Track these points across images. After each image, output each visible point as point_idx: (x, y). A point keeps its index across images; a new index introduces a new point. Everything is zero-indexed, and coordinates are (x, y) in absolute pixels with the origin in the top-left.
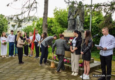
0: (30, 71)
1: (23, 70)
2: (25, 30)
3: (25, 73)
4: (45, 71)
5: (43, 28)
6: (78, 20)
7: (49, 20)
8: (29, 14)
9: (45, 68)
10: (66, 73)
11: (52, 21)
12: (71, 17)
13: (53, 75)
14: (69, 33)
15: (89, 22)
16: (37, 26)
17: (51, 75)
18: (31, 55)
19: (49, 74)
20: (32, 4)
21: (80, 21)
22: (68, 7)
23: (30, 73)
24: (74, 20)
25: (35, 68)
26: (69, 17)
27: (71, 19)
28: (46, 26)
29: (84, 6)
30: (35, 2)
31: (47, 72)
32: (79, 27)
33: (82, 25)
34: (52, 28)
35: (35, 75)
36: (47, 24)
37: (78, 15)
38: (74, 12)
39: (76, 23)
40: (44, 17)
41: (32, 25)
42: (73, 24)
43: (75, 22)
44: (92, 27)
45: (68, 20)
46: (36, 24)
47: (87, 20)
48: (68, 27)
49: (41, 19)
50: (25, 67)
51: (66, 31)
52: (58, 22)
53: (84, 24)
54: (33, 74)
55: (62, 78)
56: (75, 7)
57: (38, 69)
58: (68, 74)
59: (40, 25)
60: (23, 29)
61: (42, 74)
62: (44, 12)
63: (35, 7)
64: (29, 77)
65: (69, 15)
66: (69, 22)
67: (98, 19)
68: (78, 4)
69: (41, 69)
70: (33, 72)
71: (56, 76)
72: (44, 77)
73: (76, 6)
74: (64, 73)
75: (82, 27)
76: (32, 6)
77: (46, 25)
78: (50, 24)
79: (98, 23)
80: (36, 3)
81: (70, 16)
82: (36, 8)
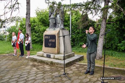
0: (16, 69)
1: (9, 69)
2: (8, 30)
3: (11, 72)
4: (30, 68)
5: (26, 28)
6: (59, 19)
7: (32, 20)
8: (11, 14)
9: (30, 65)
10: (50, 67)
11: (35, 20)
12: (52, 16)
13: (38, 70)
15: (69, 20)
16: (21, 26)
17: (36, 71)
19: (34, 70)
20: (14, 5)
21: (60, 20)
22: (49, 6)
23: (15, 71)
25: (20, 66)
26: (50, 17)
27: (52, 18)
28: (30, 25)
30: (17, 2)
31: (32, 68)
32: (59, 25)
33: (62, 23)
34: (35, 27)
35: (21, 73)
36: (30, 23)
37: (58, 14)
39: (57, 22)
40: (27, 17)
41: (15, 26)
42: (54, 23)
43: (56, 20)
44: (72, 25)
45: (49, 19)
46: (19, 24)
47: (67, 19)
49: (23, 19)
50: (10, 66)
54: (19, 71)
55: (46, 73)
57: (23, 67)
58: (51, 69)
59: (23, 25)
60: (6, 29)
61: (28, 71)
62: (27, 12)
63: (17, 7)
64: (14, 75)
65: (50, 14)
66: (50, 21)
67: (77, 18)
68: (57, 4)
69: (26, 67)
70: (19, 69)
71: (41, 71)
72: (30, 74)
74: (48, 68)
75: (62, 25)
76: (14, 6)
77: (29, 24)
78: (33, 24)
79: (77, 21)
80: (18, 3)
81: (51, 15)
82: (18, 8)
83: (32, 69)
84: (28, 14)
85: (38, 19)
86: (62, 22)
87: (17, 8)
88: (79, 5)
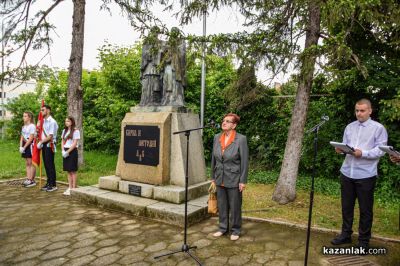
0: (30, 230)
1: (6, 231)
2: (12, 105)
3: (13, 239)
4: (76, 228)
5: (69, 100)
6: (170, 78)
7: (86, 77)
8: (24, 58)
9: (78, 217)
10: (138, 226)
11: (95, 80)
12: (150, 70)
13: (102, 236)
14: (143, 114)
15: (198, 83)
16: (51, 94)
17: (95, 238)
18: (29, 182)
19: (88, 235)
20: (35, 29)
21: (174, 82)
22: (141, 40)
23: (28, 238)
24: (159, 76)
25: (45, 220)
26: (143, 70)
27: (150, 75)
28: (79, 94)
29: (185, 39)
30: (43, 22)
31: (82, 227)
32: (171, 98)
33: (179, 93)
34: (95, 101)
35: (47, 243)
36: (80, 88)
37: (170, 63)
38: (159, 56)
39: (164, 87)
40: (71, 69)
41: (36, 93)
42: (155, 89)
43: (161, 82)
44: (207, 98)
45: (141, 79)
46: (46, 87)
47: (193, 80)
48: (143, 97)
49: (62, 74)
51: (135, 109)
52: (111, 83)
53: (185, 88)
54: (40, 238)
55: (128, 243)
56: (161, 42)
57: (53, 222)
58: (144, 231)
59: (59, 92)
60: (6, 103)
61: (68, 235)
62: (72, 54)
63: (44, 37)
64: (25, 249)
65: (145, 63)
66: (144, 82)
67: (221, 77)
68: (168, 34)
69: (64, 222)
70: (40, 232)
71: (111, 238)
72: (75, 246)
73: (163, 38)
74: (132, 227)
75: (180, 97)
76: (32, 34)
77: (78, 90)
78: (88, 89)
79: (222, 86)
80: (47, 26)
81: (146, 66)
82: (46, 40)
83: (84, 230)
84: (76, 58)
85: (106, 76)
86: (179, 89)
87: (42, 40)
88: (235, 41)
